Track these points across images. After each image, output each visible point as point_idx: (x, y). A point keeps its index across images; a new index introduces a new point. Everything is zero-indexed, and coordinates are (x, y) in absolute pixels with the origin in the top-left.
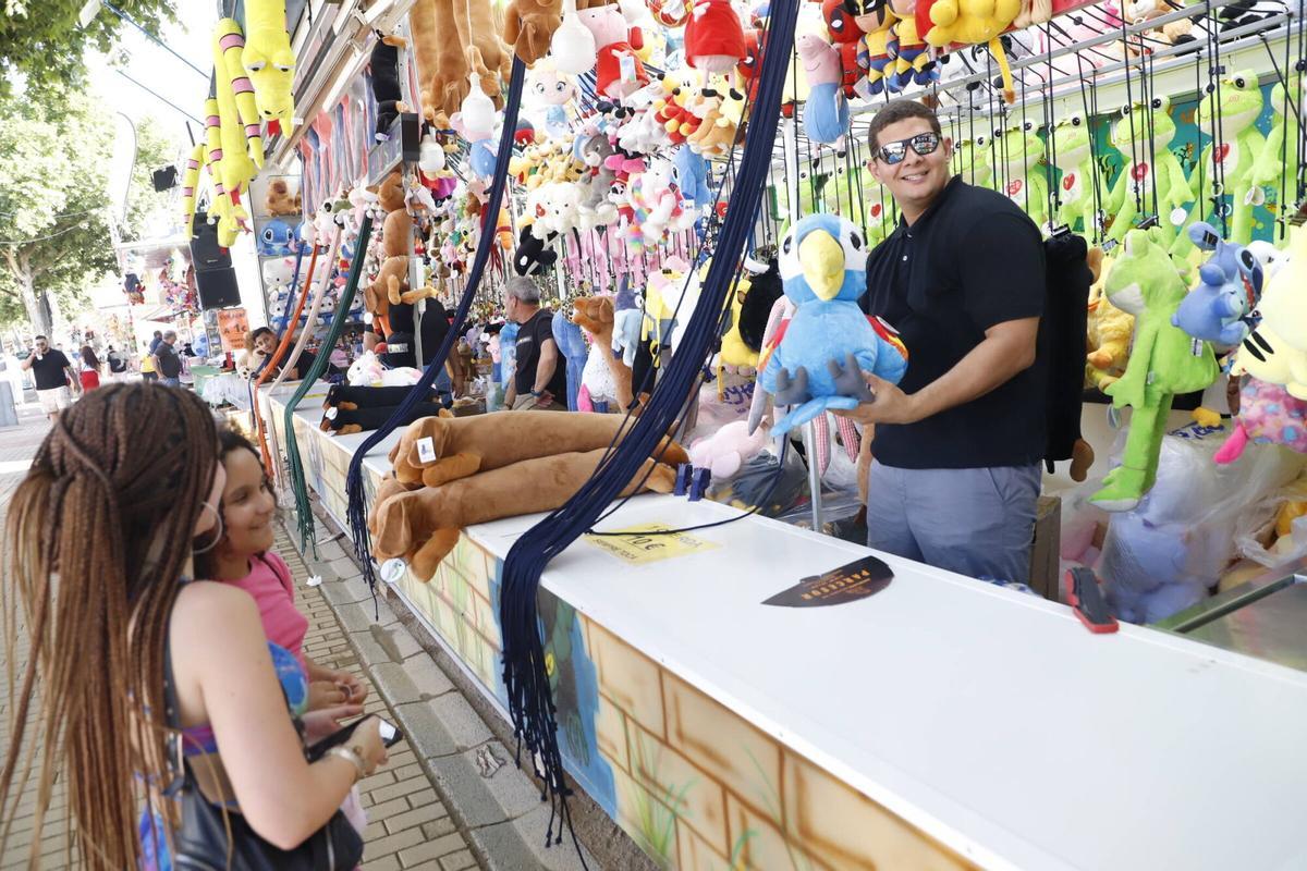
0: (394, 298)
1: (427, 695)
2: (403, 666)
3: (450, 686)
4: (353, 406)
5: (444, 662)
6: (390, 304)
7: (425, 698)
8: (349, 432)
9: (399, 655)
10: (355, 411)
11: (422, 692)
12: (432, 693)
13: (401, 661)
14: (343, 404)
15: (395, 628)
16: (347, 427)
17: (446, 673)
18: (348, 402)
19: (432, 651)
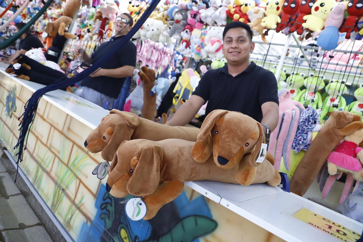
0: (61, 32)
1: (23, 224)
2: (8, 200)
3: (36, 221)
4: (29, 68)
5: (33, 202)
6: (58, 34)
7: (22, 226)
8: (23, 78)
9: (6, 193)
10: (29, 70)
11: (20, 222)
12: (27, 224)
13: (7, 197)
14: (24, 64)
15: (4, 175)
16: (23, 76)
17: (35, 213)
18: (28, 64)
19: (26, 194)
